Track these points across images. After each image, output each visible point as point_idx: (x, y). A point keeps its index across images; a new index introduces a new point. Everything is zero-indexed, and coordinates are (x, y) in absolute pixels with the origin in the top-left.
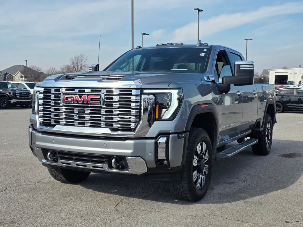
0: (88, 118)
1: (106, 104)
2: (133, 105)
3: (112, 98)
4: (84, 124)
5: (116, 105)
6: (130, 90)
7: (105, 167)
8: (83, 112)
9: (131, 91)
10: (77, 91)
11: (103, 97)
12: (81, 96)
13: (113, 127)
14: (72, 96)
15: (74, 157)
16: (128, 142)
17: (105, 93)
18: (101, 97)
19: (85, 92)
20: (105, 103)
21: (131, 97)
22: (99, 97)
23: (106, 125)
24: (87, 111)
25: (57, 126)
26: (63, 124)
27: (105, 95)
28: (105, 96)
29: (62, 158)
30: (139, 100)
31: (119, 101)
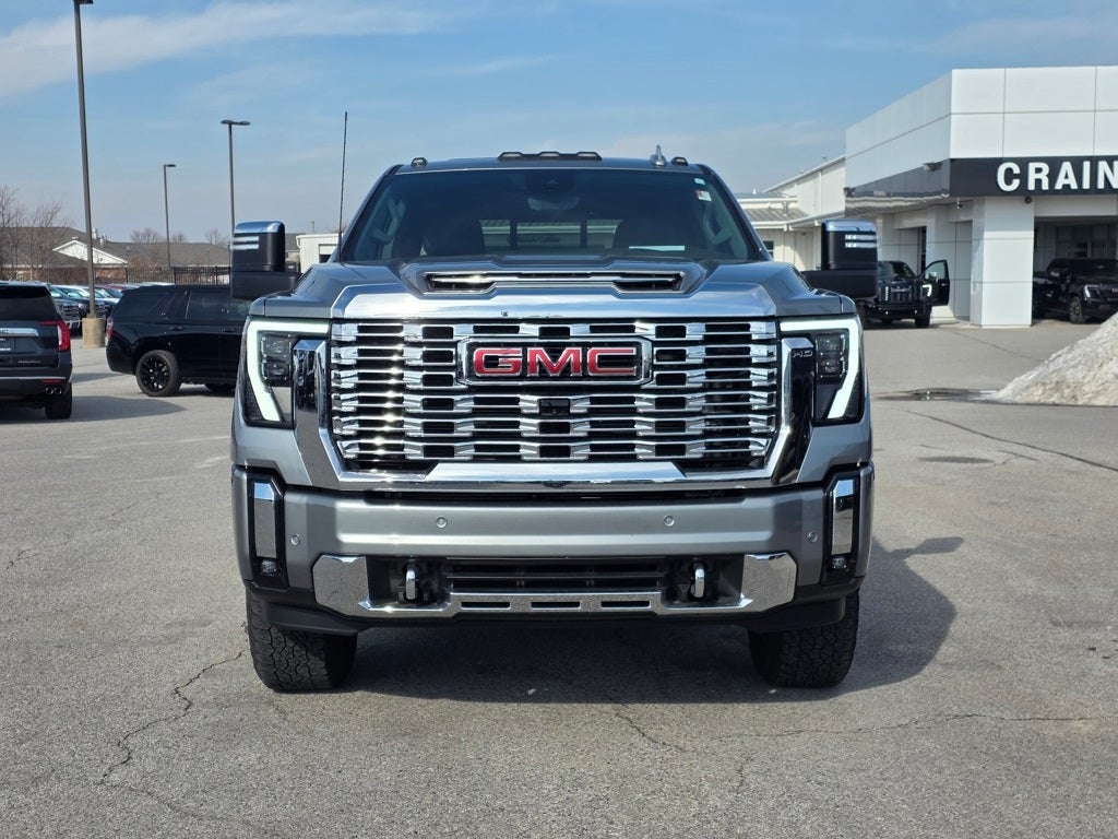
0: (581, 429)
1: (658, 375)
2: (759, 376)
3: (682, 355)
4: (565, 452)
5: (696, 378)
6: (742, 323)
7: (653, 601)
8: (564, 410)
9: (747, 327)
10: (532, 330)
11: (646, 350)
12: (554, 350)
13: (687, 456)
14: (518, 352)
15: (521, 577)
16: (749, 503)
17: (654, 338)
18: (639, 351)
19: (572, 334)
20: (656, 373)
21: (749, 349)
22: (634, 351)
23: (660, 450)
24: (581, 405)
25: (439, 465)
26: (466, 458)
27: (655, 344)
28: (656, 349)
29: (461, 586)
30: (775, 359)
31: (707, 363)
